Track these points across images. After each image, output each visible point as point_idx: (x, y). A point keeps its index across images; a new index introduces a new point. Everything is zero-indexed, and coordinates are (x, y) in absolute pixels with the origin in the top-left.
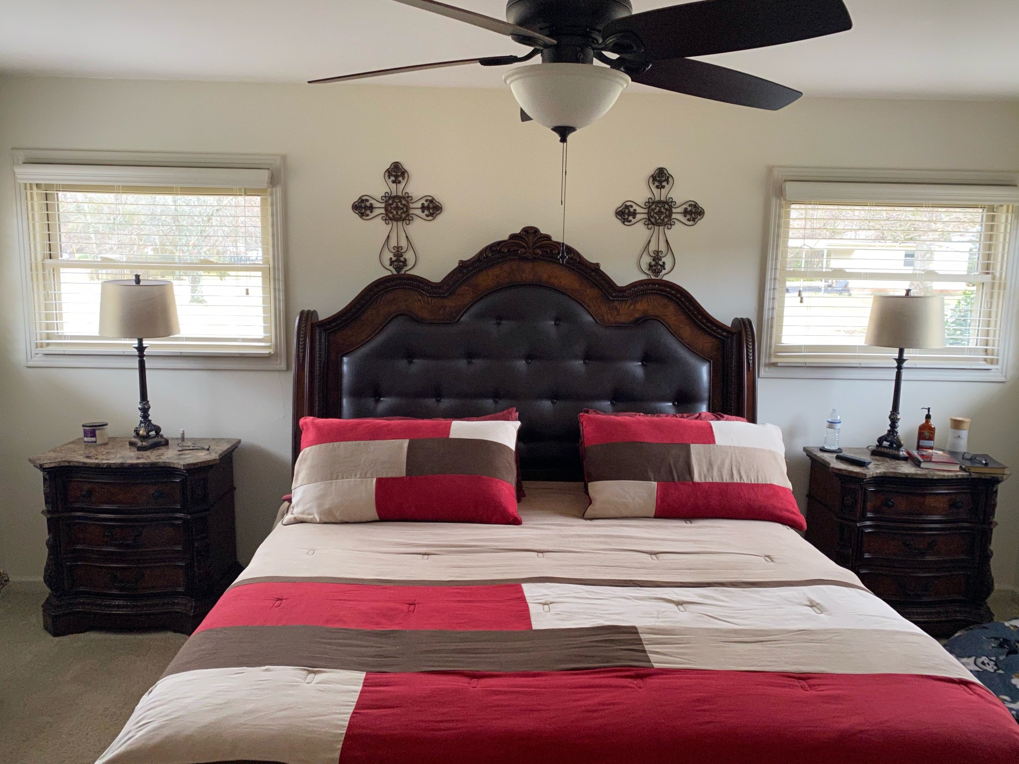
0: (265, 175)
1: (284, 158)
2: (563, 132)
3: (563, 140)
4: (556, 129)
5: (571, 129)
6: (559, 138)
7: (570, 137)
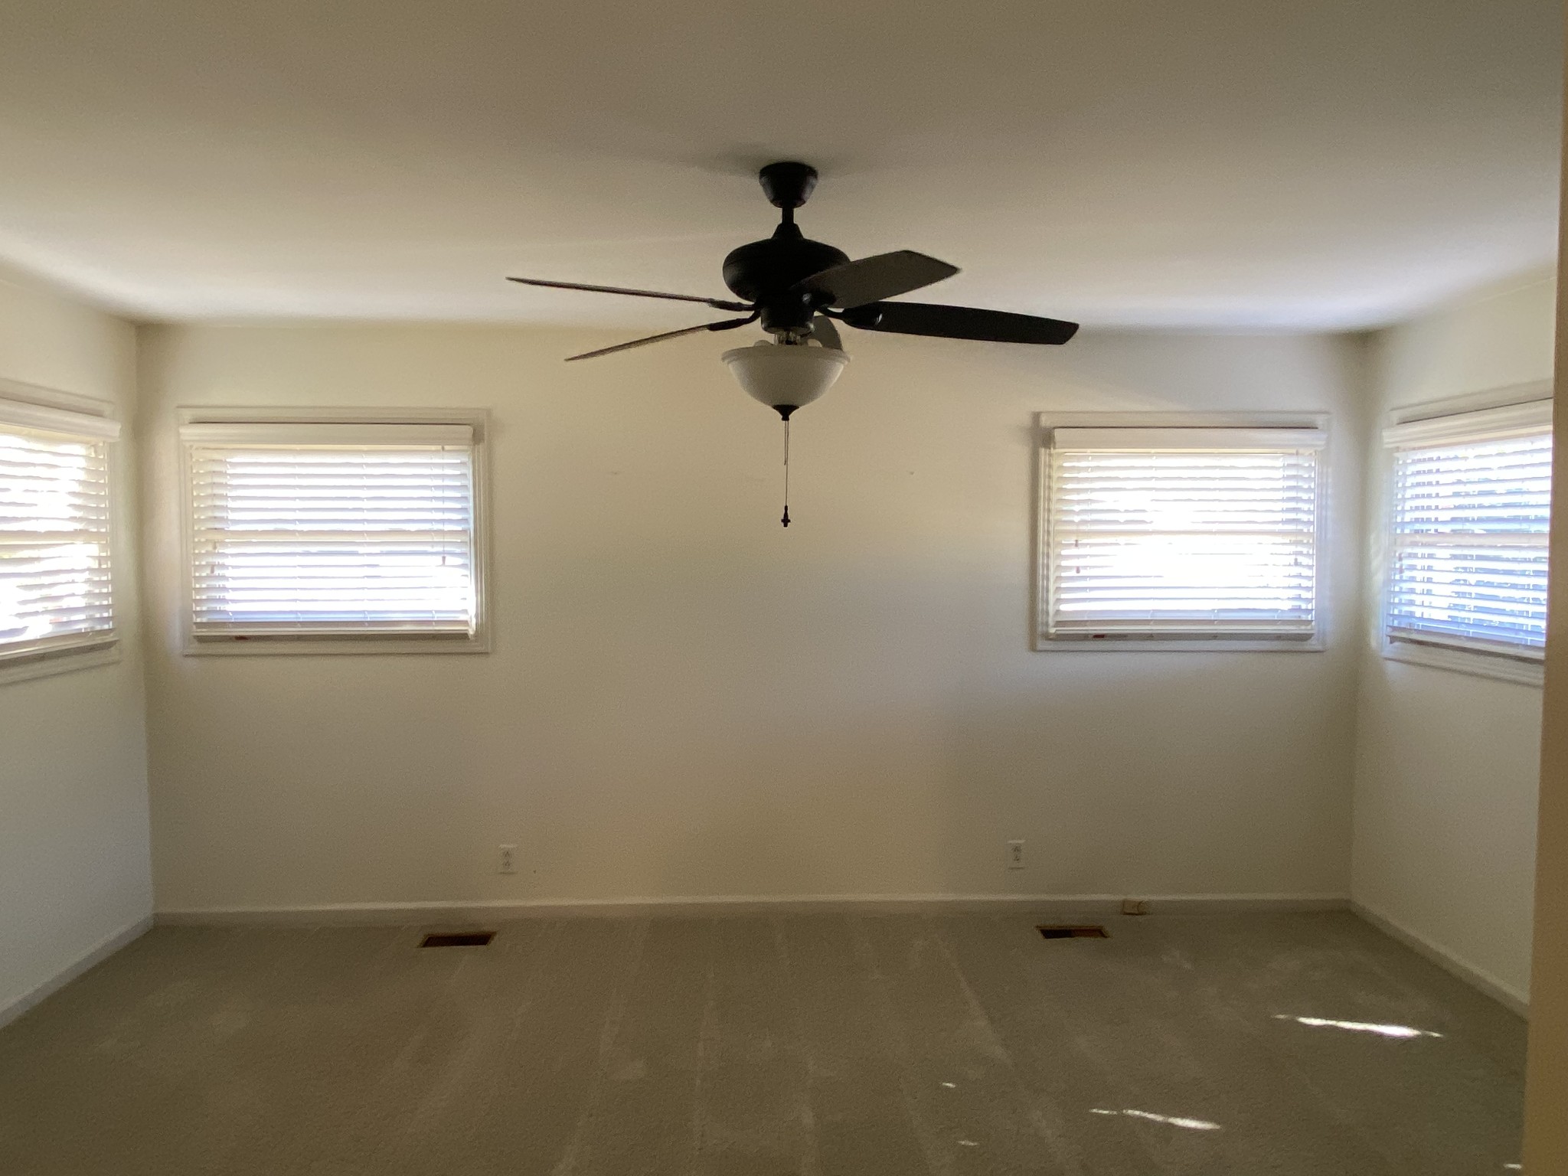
0: (469, 430)
1: (489, 412)
2: (786, 411)
3: (786, 418)
4: (776, 407)
5: (793, 408)
6: (781, 417)
7: (792, 416)
